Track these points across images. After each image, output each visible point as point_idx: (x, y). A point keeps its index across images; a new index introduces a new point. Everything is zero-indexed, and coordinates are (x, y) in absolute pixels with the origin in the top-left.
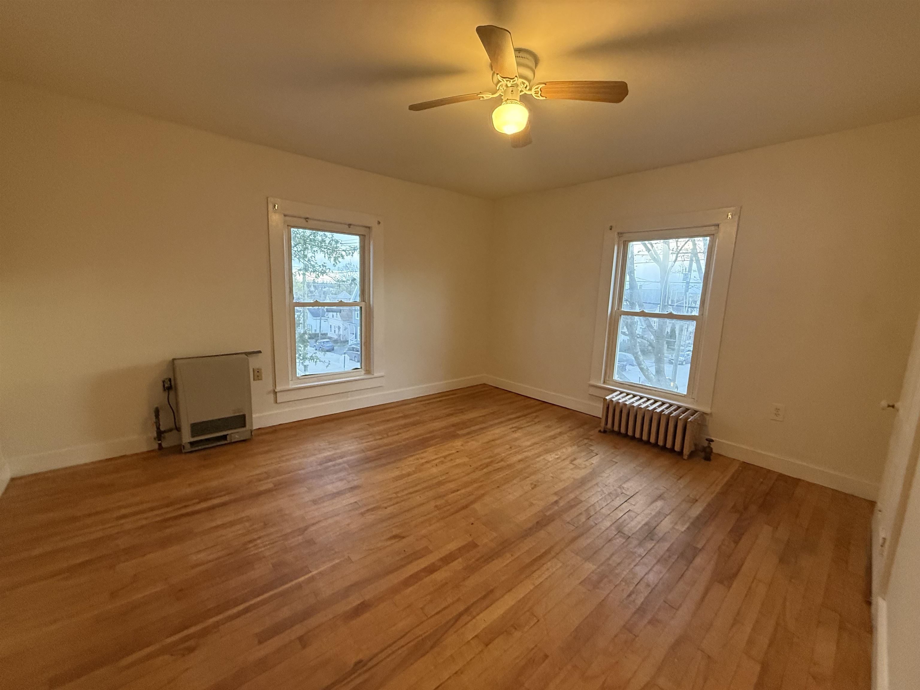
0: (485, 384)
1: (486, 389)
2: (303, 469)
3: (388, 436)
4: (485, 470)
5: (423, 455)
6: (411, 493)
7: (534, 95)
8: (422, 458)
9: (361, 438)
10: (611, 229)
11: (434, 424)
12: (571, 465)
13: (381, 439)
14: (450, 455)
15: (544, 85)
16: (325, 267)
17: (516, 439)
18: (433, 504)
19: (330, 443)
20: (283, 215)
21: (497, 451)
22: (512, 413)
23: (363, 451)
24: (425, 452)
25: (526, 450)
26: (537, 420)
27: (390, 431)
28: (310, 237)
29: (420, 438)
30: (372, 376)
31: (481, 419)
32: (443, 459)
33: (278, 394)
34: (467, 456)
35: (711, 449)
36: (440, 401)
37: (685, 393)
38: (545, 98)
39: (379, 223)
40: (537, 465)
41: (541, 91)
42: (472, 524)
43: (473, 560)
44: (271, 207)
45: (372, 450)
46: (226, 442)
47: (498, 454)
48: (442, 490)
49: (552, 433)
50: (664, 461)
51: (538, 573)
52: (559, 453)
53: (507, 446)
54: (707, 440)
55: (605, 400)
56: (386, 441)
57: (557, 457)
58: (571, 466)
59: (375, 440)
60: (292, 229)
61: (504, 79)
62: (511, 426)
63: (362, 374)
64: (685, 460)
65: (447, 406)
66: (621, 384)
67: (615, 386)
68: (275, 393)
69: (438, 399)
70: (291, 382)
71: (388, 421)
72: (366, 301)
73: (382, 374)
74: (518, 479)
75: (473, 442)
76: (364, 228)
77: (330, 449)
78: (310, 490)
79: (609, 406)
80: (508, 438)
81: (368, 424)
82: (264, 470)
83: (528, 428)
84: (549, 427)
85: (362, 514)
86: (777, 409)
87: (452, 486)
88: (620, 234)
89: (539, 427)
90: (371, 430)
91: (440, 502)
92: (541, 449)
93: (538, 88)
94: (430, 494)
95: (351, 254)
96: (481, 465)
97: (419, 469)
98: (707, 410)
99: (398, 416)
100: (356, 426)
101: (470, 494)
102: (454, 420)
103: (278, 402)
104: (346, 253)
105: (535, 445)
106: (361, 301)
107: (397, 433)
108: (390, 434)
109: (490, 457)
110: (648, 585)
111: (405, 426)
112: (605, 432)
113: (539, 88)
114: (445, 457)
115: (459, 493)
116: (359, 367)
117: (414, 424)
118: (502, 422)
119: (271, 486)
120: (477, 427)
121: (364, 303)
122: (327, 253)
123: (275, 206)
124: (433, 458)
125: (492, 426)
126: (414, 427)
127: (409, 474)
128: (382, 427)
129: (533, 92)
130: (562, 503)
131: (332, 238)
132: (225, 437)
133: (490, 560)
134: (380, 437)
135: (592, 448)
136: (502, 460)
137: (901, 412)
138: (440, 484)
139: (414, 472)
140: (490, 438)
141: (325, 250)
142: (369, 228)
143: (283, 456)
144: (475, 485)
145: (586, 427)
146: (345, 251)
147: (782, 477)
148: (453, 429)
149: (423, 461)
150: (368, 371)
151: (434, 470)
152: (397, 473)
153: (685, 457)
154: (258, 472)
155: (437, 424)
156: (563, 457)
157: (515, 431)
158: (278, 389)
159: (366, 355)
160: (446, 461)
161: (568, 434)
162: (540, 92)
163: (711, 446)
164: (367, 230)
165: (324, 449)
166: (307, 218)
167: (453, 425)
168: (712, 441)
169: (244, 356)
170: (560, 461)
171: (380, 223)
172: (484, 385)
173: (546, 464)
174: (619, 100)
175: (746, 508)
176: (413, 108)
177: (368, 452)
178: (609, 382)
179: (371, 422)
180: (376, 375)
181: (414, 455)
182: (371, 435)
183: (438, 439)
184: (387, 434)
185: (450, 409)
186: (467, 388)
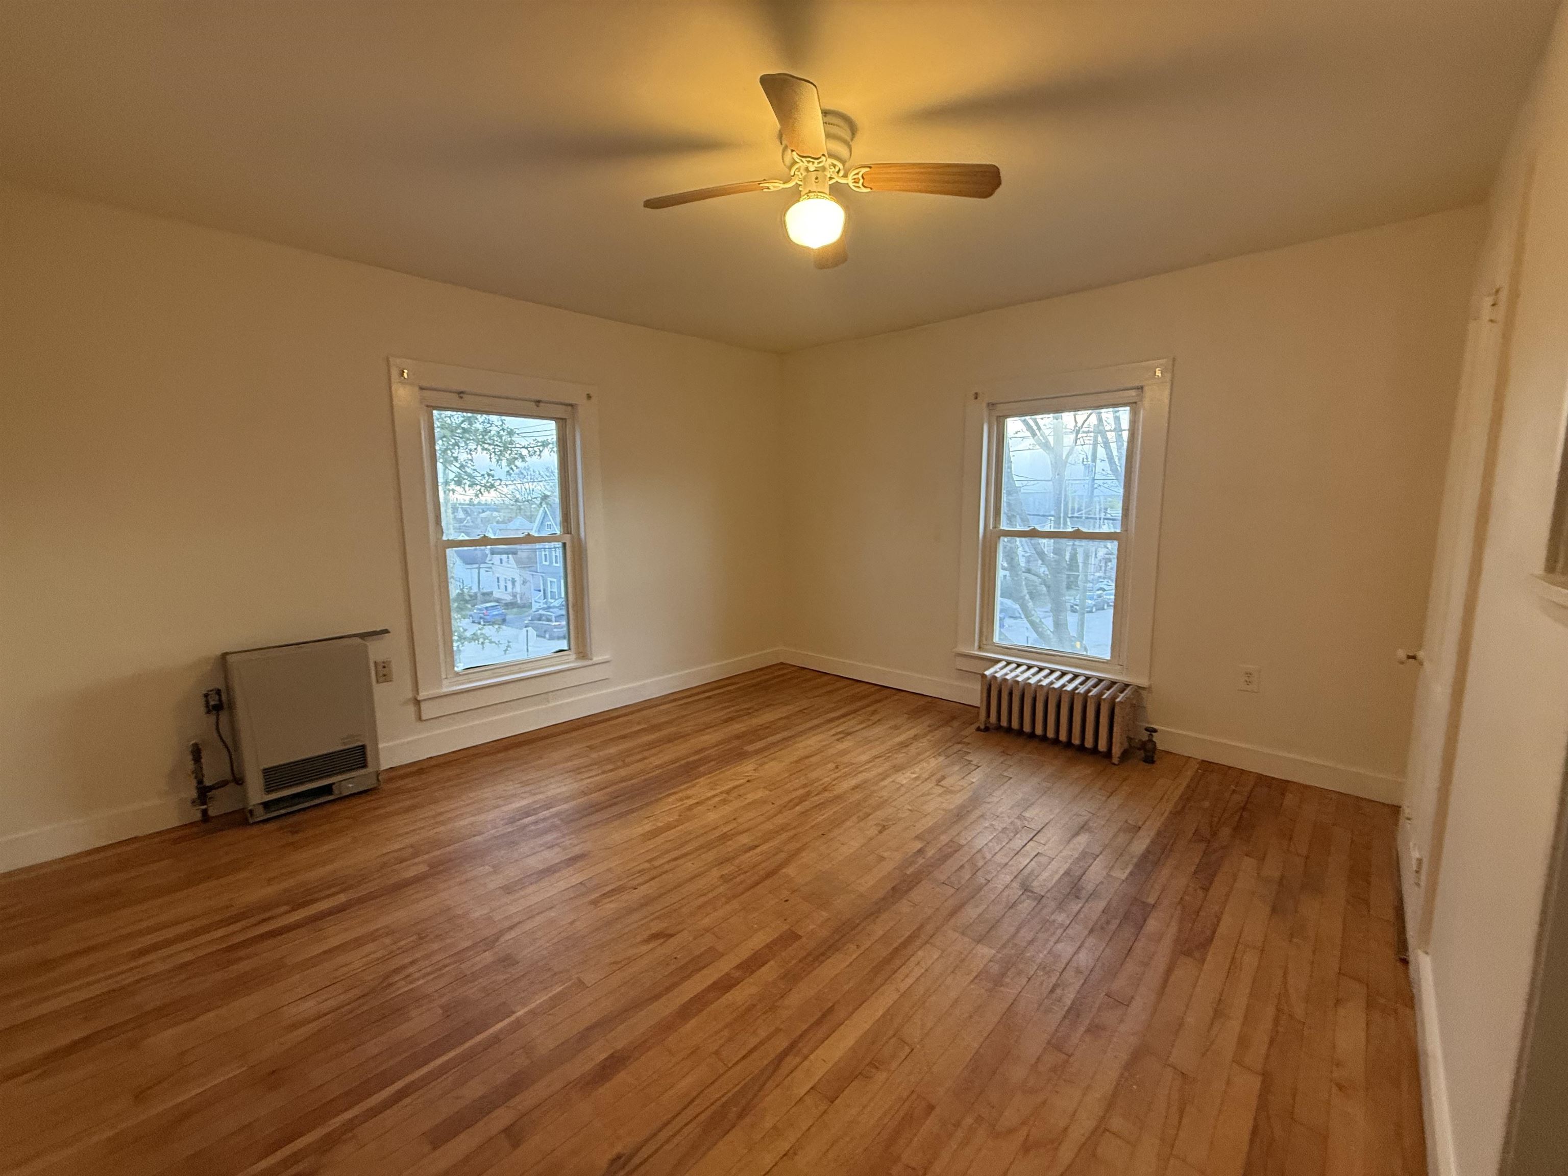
0: (782, 663)
1: (785, 671)
2: (480, 833)
3: (624, 765)
4: (798, 808)
5: (689, 792)
6: (675, 859)
7: (851, 185)
8: (689, 797)
9: (577, 770)
10: (976, 398)
11: (705, 737)
12: (938, 788)
13: (612, 770)
14: (734, 788)
15: (868, 169)
16: (493, 476)
17: (844, 752)
18: (715, 872)
19: (525, 784)
20: (417, 389)
21: (813, 775)
22: (833, 710)
23: (584, 794)
24: (694, 786)
25: (861, 769)
26: (875, 718)
27: (628, 756)
28: (463, 425)
29: (683, 762)
30: (590, 662)
32: (725, 795)
33: (424, 706)
34: (764, 788)
35: (1155, 743)
36: (709, 697)
37: (1109, 658)
38: (869, 190)
39: (589, 397)
40: (885, 793)
41: (863, 178)
42: (787, 901)
43: (794, 962)
44: (395, 373)
45: (599, 790)
46: (331, 798)
47: (818, 779)
48: (732, 846)
49: (903, 738)
50: (1083, 770)
51: (904, 970)
52: (917, 770)
53: (831, 766)
54: (1147, 729)
55: (984, 676)
56: (623, 772)
57: (914, 776)
58: (939, 790)
59: (604, 772)
60: (435, 412)
61: (804, 160)
62: (833, 732)
63: (570, 661)
64: (1114, 764)
65: (724, 705)
66: (1007, 650)
67: (997, 653)
68: (417, 703)
69: (707, 695)
70: (445, 682)
71: (624, 737)
72: (572, 533)
73: (607, 657)
74: (854, 818)
75: (772, 764)
76: (564, 407)
77: (523, 795)
78: (496, 869)
79: (991, 687)
80: (831, 751)
81: (587, 747)
82: (408, 841)
83: (862, 732)
84: (896, 727)
85: (595, 903)
86: (1249, 674)
87: (745, 839)
88: (991, 406)
89: (877, 730)
90: (594, 755)
91: (727, 869)
92: (887, 765)
93: (857, 174)
94: (710, 856)
95: (538, 453)
96: (790, 801)
97: (686, 814)
98: (1142, 681)
99: (639, 728)
100: (568, 751)
101: (779, 850)
102: (737, 727)
103: (424, 718)
104: (529, 452)
105: (877, 760)
106: (564, 533)
107: (639, 757)
108: (628, 760)
109: (804, 786)
110: (1078, 971)
111: (651, 745)
112: (987, 729)
113: (860, 174)
114: (728, 792)
115: (758, 850)
116: (566, 648)
117: (670, 740)
118: (818, 726)
119: (424, 868)
120: (778, 737)
121: (568, 536)
122: (494, 452)
123: (404, 372)
124: (709, 795)
125: (802, 733)
126: (670, 744)
127: (669, 827)
128: (612, 750)
129: (849, 181)
130: (930, 852)
131: (501, 425)
132: (328, 789)
133: (823, 958)
134: (611, 767)
135: (969, 758)
136: (825, 789)
137: (1426, 664)
138: (725, 838)
139: (679, 822)
140: (801, 753)
141: (491, 448)
142: (572, 405)
143: (441, 814)
144: (784, 836)
145: (956, 724)
146: (527, 448)
147: (1263, 780)
148: (736, 743)
149: (691, 802)
150: (583, 654)
151: (712, 816)
152: (648, 827)
153: (1115, 760)
154: (397, 846)
155: (709, 738)
156: (925, 776)
157: (843, 738)
158: (422, 695)
159: (577, 628)
160: (730, 798)
161: (928, 737)
162: (861, 181)
163: (1154, 739)
164: (570, 409)
165: (514, 796)
166: (462, 393)
167: (737, 737)
168: (1155, 731)
169: (358, 640)
170: (919, 782)
172: (782, 665)
173: (898, 789)
174: (987, 194)
175: (1214, 834)
176: (652, 204)
177: (593, 795)
178: (988, 647)
179: (593, 742)
180: (596, 659)
181: (675, 793)
182: (595, 764)
183: (713, 763)
184: (623, 761)
185: (729, 710)
186: (753, 672)
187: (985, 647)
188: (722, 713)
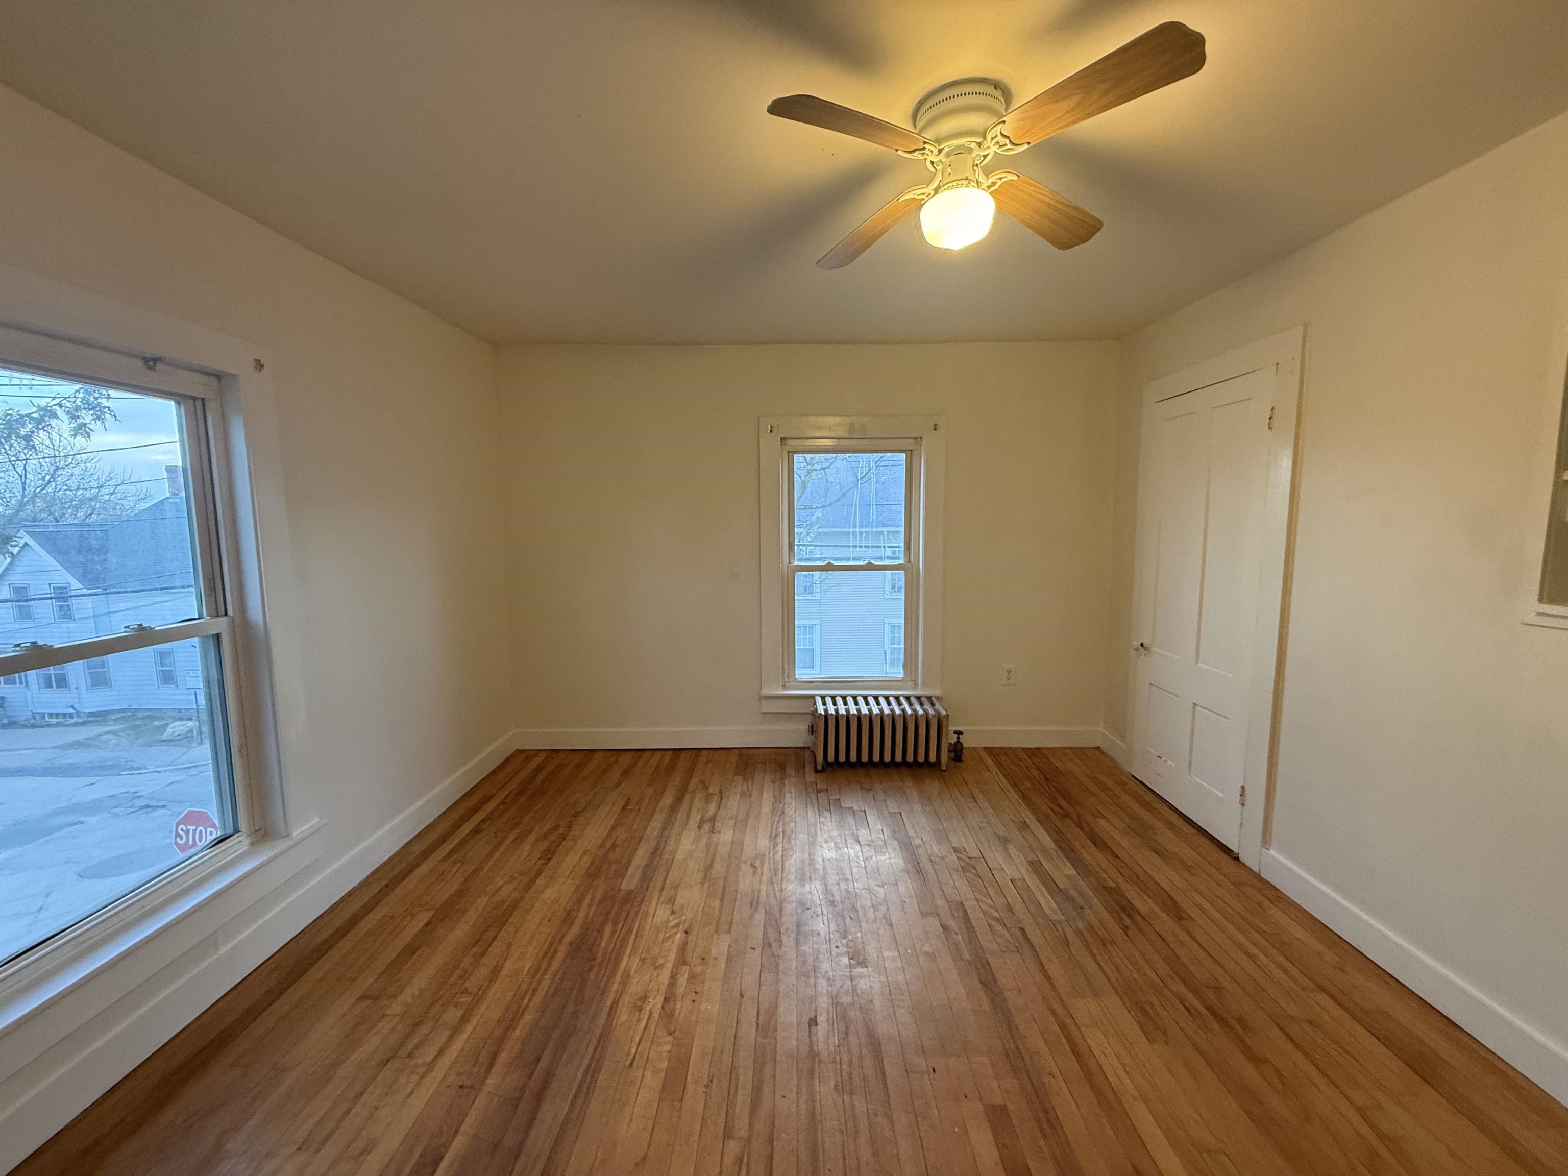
0: (519, 752)
1: (535, 762)
3: (478, 998)
5: (635, 988)
8: (644, 998)
10: (772, 431)
11: (549, 894)
13: (465, 1019)
14: (682, 950)
15: (1015, 178)
17: (738, 845)
18: (824, 1090)
21: (744, 887)
22: (660, 795)
24: (627, 976)
25: (779, 857)
26: (715, 790)
27: (461, 978)
29: (563, 948)
30: (287, 843)
31: (621, 833)
32: (686, 968)
34: (717, 932)
35: (962, 743)
36: (476, 831)
37: (905, 676)
39: (259, 366)
40: (834, 877)
42: (935, 1069)
43: (1042, 1143)
45: (490, 1066)
47: (756, 892)
49: (767, 804)
52: (825, 836)
53: (745, 868)
54: (955, 732)
56: (489, 1013)
57: (832, 844)
59: (456, 1031)
63: (248, 851)
64: (945, 771)
65: (510, 837)
66: (817, 684)
67: (803, 689)
69: (467, 827)
71: (411, 950)
72: (230, 613)
73: (318, 820)
75: (682, 893)
76: (197, 377)
79: (828, 726)
80: (723, 850)
81: (361, 998)
83: (722, 812)
84: (746, 794)
86: (1009, 671)
88: (783, 440)
89: (733, 803)
90: (398, 1007)
91: (829, 1075)
93: (1001, 179)
94: (786, 1070)
96: (766, 935)
97: (676, 1028)
98: (938, 692)
99: (420, 921)
102: (574, 861)
107: (483, 972)
108: (470, 986)
109: (754, 907)
112: (824, 768)
113: (1003, 180)
114: (682, 960)
118: (667, 824)
120: (641, 857)
121: (224, 620)
124: (665, 978)
125: (662, 838)
126: (508, 928)
127: (680, 1063)
128: (420, 982)
130: (953, 925)
135: (845, 805)
136: (780, 901)
139: (683, 1045)
140: (694, 866)
145: (791, 771)
148: (601, 886)
149: (655, 1003)
150: (268, 829)
151: (711, 1009)
152: (651, 1080)
153: (943, 768)
155: (555, 892)
157: (713, 827)
160: (697, 970)
163: (961, 741)
164: (214, 381)
167: (593, 874)
168: (961, 733)
171: (262, 366)
172: (521, 756)
173: (839, 867)
177: (490, 1081)
178: (790, 684)
179: (366, 982)
180: (297, 833)
181: (615, 1003)
182: (418, 1024)
183: (608, 929)
184: (466, 992)
185: (532, 838)
186: (493, 772)
187: (787, 684)
188: (526, 847)
